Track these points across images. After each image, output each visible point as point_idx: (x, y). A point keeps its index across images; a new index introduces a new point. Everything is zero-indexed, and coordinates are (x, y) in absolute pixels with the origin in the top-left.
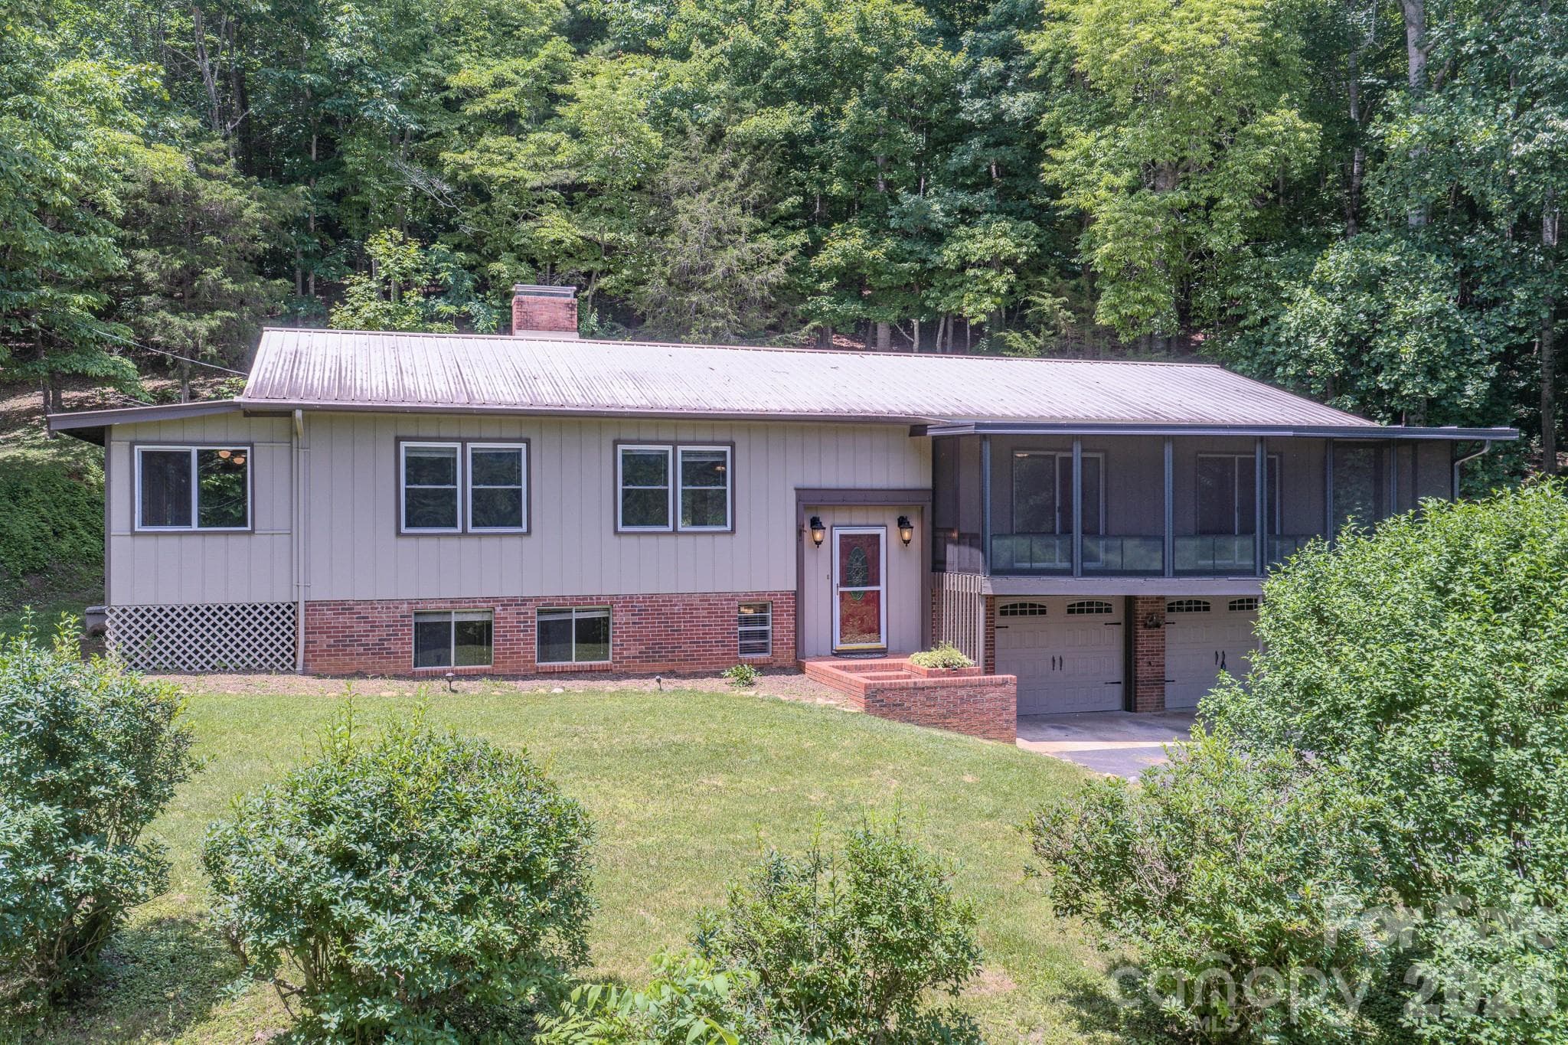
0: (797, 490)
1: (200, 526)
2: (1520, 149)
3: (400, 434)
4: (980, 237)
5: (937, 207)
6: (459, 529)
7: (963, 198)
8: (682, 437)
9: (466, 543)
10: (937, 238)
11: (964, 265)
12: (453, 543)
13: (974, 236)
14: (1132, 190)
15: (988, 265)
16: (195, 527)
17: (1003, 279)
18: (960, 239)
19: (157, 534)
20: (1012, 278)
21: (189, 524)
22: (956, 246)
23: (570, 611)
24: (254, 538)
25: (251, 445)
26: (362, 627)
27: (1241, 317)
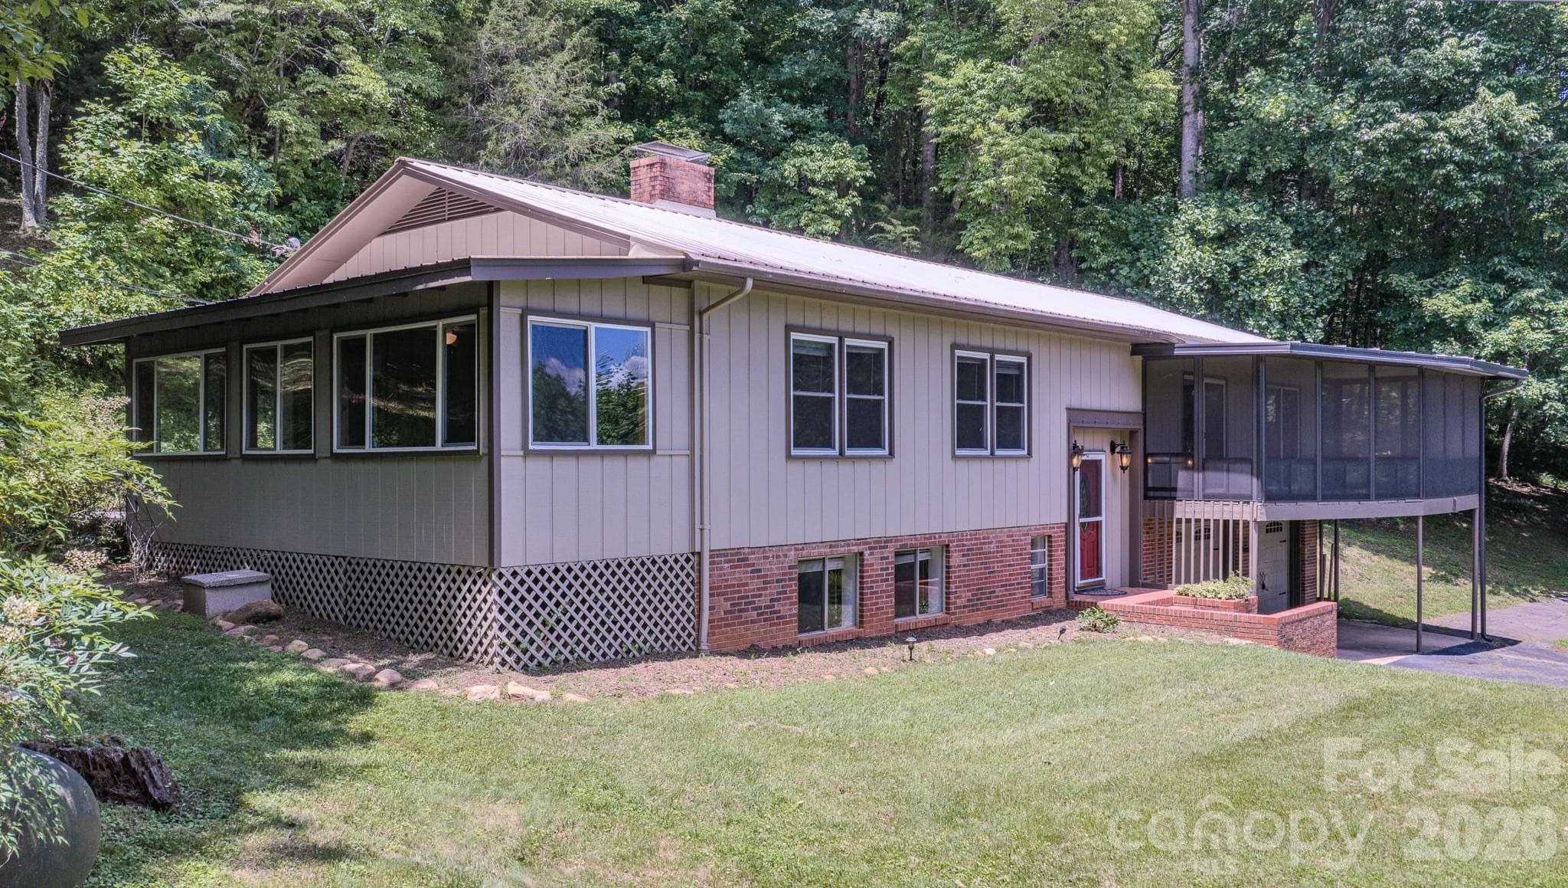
0: (1068, 409)
1: (601, 442)
2: (1367, 135)
3: (791, 321)
4: (819, 155)
5: (778, 117)
6: (836, 452)
7: (797, 112)
8: (999, 344)
9: (845, 468)
10: (772, 152)
11: (804, 182)
12: (830, 468)
13: (812, 153)
14: (1024, 126)
15: (827, 185)
16: (594, 445)
17: (845, 201)
18: (797, 154)
19: (552, 454)
20: (858, 201)
21: (585, 439)
22: (797, 161)
23: (914, 553)
24: (655, 460)
25: (652, 325)
26: (756, 583)
27: (1083, 260)
